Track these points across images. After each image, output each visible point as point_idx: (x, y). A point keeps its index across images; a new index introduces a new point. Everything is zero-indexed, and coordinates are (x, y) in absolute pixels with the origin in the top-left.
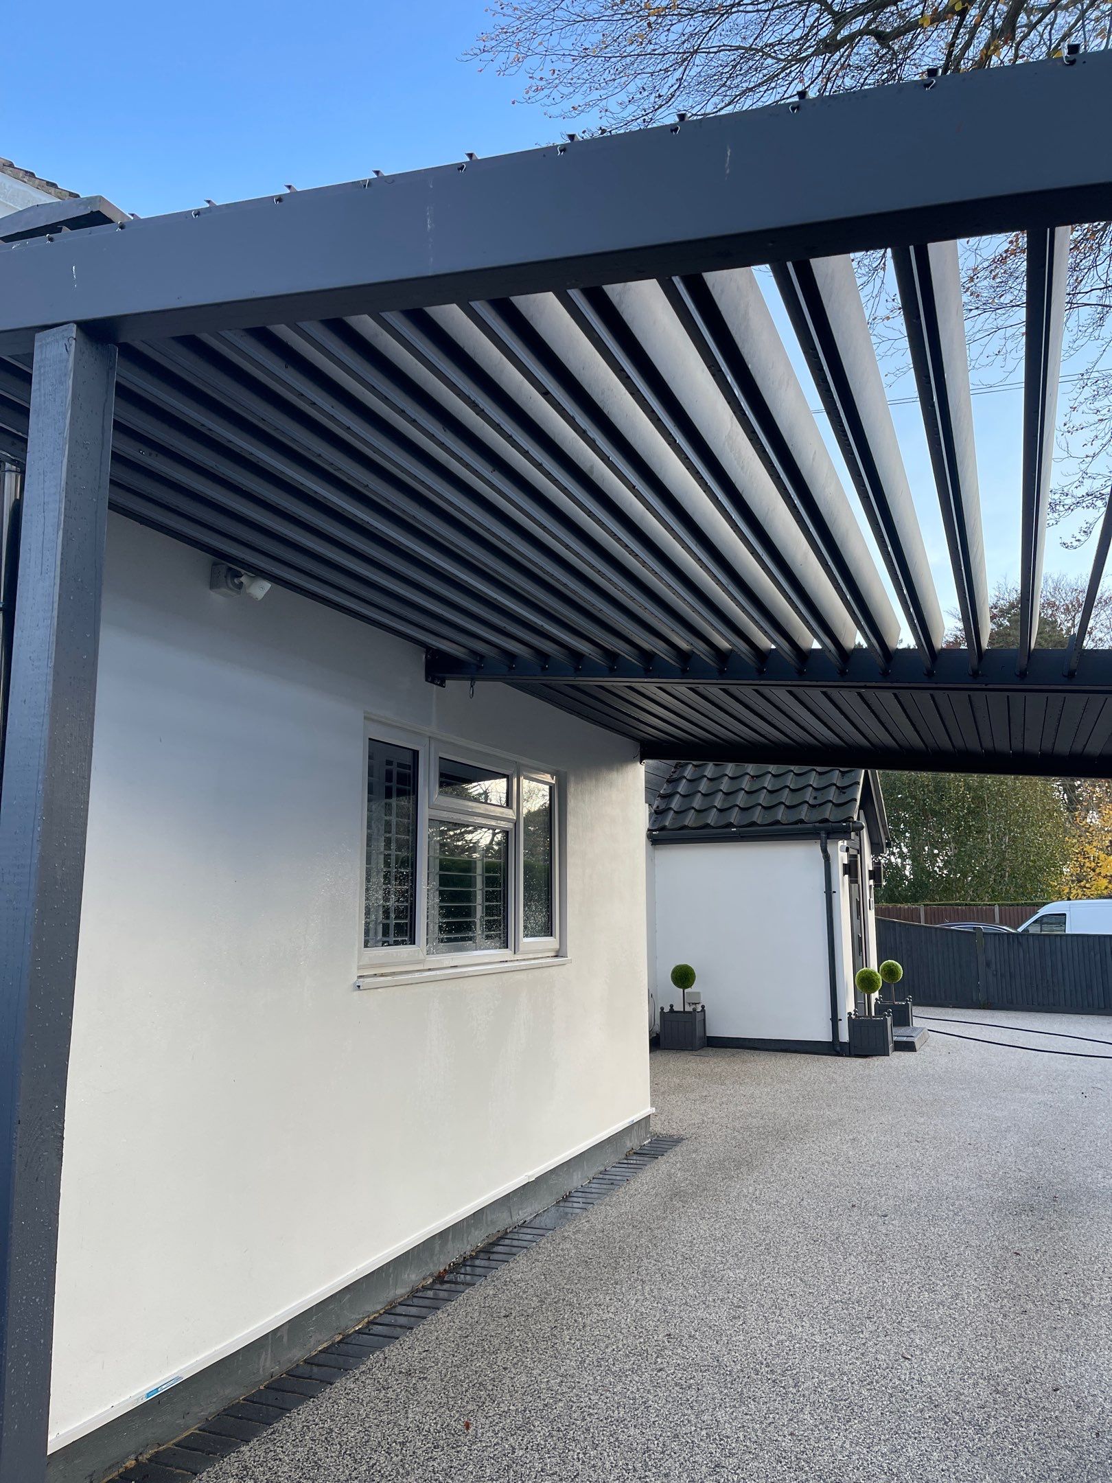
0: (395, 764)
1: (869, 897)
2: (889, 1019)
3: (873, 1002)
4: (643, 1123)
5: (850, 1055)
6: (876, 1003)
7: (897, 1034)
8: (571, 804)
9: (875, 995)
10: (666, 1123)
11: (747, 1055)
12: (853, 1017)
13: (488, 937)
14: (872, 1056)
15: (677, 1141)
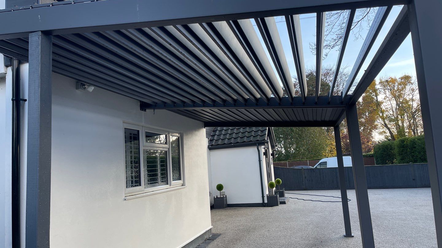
0: (132, 134)
1: (271, 161)
2: (278, 196)
3: (274, 191)
4: (209, 231)
5: (268, 206)
6: (275, 191)
7: (280, 199)
8: (185, 142)
9: (274, 189)
10: (216, 230)
11: (239, 208)
12: (268, 195)
13: (162, 182)
14: (274, 206)
15: (219, 235)
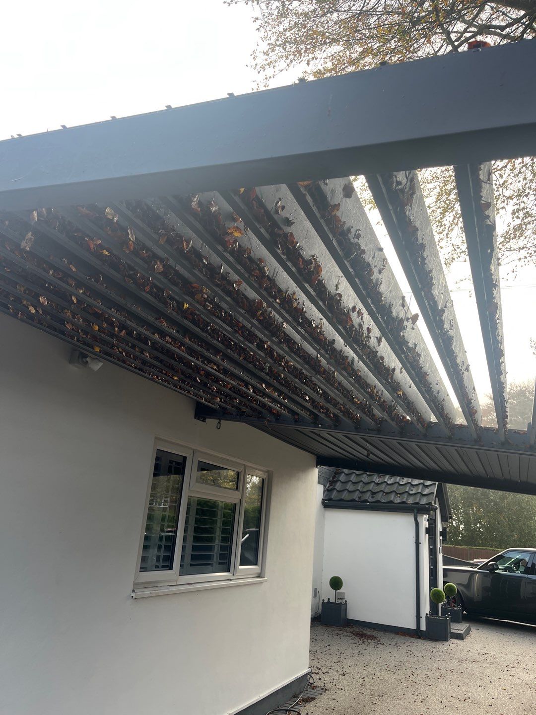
1: (439, 546)
5: (426, 639)
12: (429, 616)
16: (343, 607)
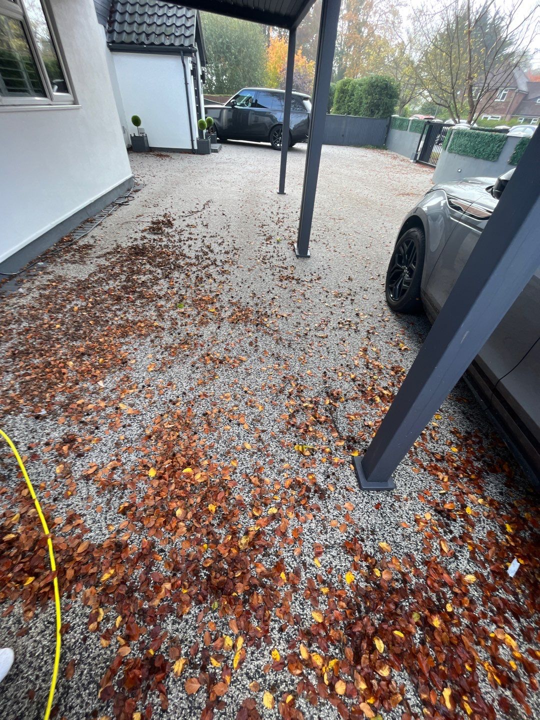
1: (201, 88)
2: (209, 141)
3: (204, 133)
4: (130, 180)
5: (198, 154)
7: (212, 146)
12: (198, 139)
14: (205, 154)
15: (144, 186)
16: (145, 139)
